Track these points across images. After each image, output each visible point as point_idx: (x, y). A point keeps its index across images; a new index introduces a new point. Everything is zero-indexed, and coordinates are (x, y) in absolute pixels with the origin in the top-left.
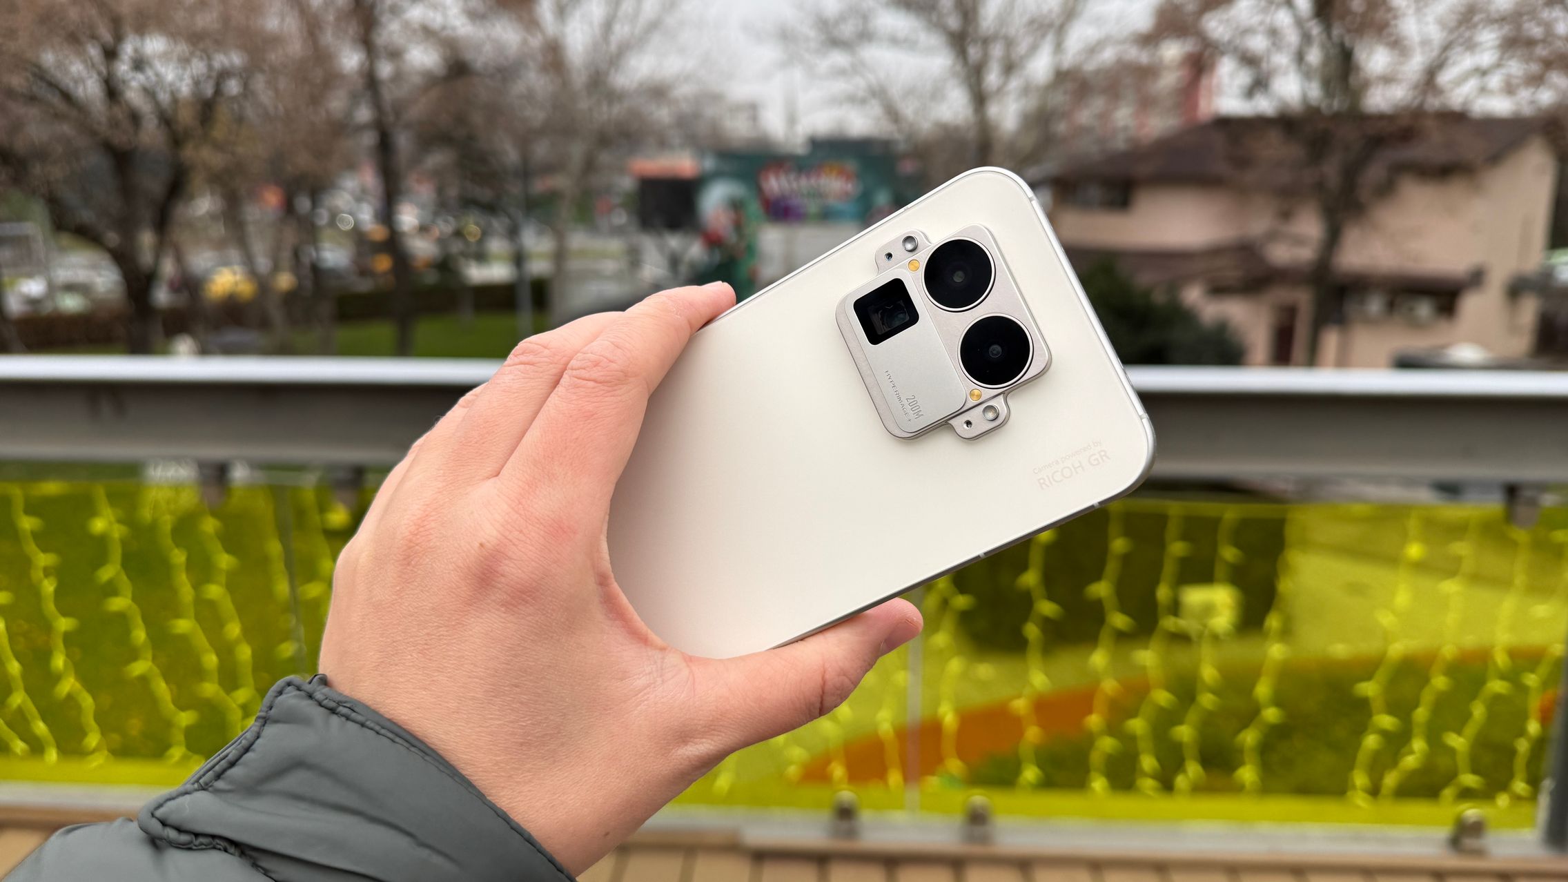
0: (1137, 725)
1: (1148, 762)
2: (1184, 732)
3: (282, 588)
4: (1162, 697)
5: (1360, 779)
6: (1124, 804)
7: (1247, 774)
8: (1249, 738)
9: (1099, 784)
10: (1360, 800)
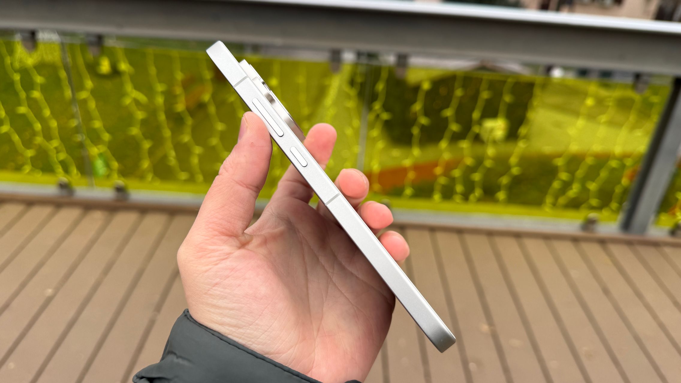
0: (457, 173)
1: (459, 188)
2: (477, 177)
3: (68, 93)
4: (469, 161)
5: (549, 200)
6: (447, 205)
7: (501, 195)
8: (505, 180)
9: (437, 197)
10: (547, 208)
